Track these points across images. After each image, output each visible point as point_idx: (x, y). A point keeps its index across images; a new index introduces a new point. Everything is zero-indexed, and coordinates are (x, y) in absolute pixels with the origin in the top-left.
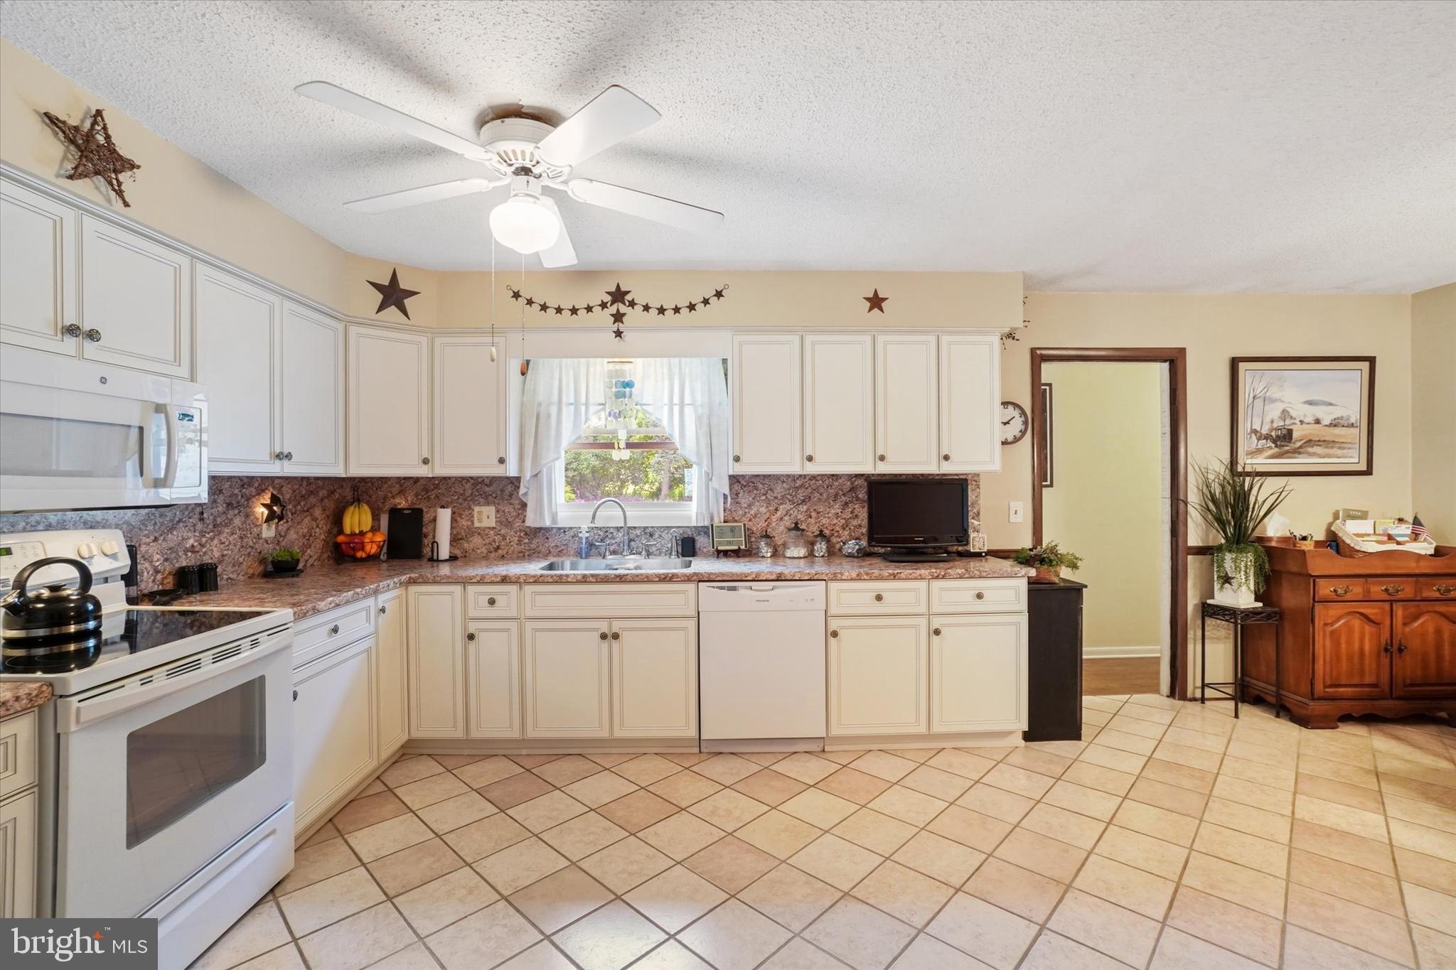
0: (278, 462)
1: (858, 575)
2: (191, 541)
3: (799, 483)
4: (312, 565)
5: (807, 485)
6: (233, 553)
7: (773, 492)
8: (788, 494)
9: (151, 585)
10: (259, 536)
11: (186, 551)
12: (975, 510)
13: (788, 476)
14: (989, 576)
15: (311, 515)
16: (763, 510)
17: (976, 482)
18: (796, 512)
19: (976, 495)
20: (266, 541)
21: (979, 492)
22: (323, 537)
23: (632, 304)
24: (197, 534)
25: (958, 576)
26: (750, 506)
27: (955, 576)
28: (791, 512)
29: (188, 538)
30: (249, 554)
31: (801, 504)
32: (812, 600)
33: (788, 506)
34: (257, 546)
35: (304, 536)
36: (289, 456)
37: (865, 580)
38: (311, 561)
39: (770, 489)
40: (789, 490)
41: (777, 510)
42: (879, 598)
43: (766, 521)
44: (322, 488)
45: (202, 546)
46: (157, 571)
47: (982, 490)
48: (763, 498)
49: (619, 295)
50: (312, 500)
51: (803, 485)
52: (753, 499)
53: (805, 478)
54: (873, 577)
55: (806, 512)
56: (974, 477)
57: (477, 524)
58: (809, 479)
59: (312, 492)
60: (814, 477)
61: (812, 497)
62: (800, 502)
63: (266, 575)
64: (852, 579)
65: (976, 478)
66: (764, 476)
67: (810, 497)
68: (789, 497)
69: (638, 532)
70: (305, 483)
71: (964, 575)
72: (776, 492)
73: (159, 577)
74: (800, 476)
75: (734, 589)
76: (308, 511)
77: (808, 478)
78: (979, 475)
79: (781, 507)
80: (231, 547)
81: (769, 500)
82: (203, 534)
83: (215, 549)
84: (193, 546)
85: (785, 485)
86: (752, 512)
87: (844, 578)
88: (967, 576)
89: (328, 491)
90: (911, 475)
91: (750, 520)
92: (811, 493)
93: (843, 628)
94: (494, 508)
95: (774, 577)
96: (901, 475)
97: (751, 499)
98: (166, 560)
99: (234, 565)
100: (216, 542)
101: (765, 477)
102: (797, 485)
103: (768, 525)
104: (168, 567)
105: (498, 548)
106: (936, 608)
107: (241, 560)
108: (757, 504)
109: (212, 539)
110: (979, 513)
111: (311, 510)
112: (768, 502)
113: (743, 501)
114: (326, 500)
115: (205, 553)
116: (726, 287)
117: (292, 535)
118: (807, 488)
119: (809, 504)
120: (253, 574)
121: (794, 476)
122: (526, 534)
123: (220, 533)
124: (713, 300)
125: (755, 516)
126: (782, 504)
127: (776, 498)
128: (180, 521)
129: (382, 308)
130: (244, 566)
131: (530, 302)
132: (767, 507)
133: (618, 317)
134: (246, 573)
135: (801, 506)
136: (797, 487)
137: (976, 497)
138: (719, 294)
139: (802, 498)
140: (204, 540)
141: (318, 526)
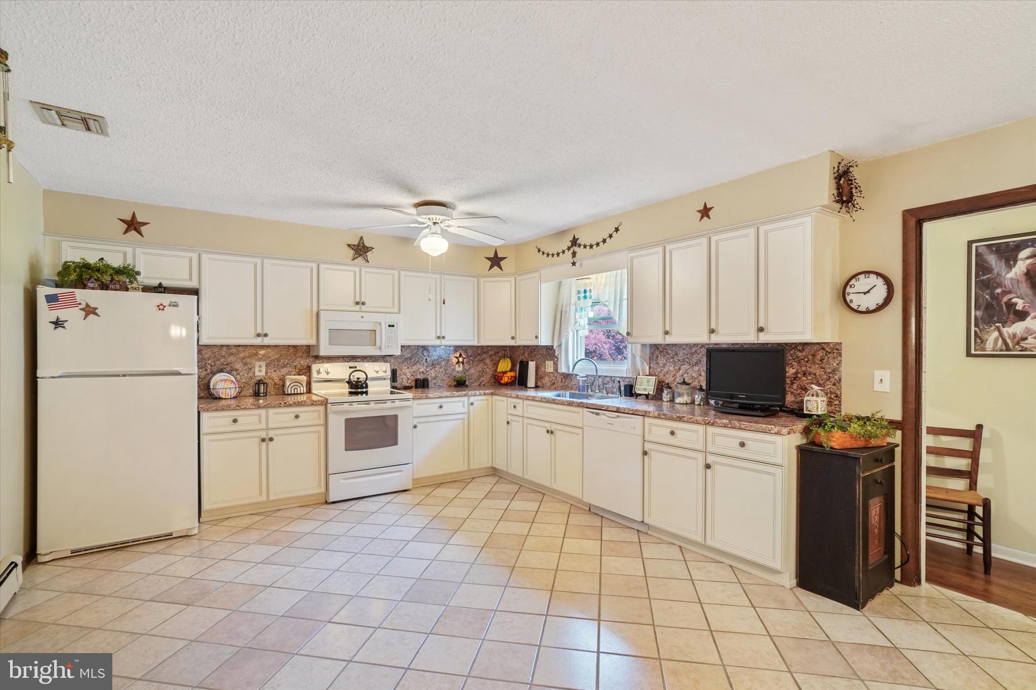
0: (439, 340)
1: (658, 415)
2: (422, 370)
3: (694, 350)
4: (484, 385)
5: (699, 352)
6: (441, 376)
7: (677, 356)
8: (687, 358)
9: (406, 383)
10: (454, 370)
11: (420, 373)
12: (836, 377)
13: (687, 345)
14: (747, 428)
15: (484, 362)
16: (672, 368)
17: (838, 350)
18: (691, 371)
19: (837, 362)
20: (458, 372)
21: (841, 360)
22: (491, 373)
23: (580, 246)
24: (425, 367)
25: (723, 425)
26: (664, 365)
27: (721, 425)
28: (689, 371)
29: (421, 368)
30: (449, 377)
31: (695, 365)
32: (634, 427)
33: (686, 366)
34: (453, 374)
35: (480, 372)
36: (444, 338)
37: (662, 418)
38: (483, 383)
39: (676, 354)
40: (687, 355)
41: (680, 369)
42: (672, 433)
43: (673, 377)
44: (491, 350)
45: (427, 371)
46: (408, 379)
47: (844, 358)
48: (672, 360)
49: (575, 242)
50: (484, 356)
51: (696, 351)
52: (666, 361)
53: (697, 346)
54: (667, 418)
55: (698, 371)
56: (835, 345)
57: (547, 371)
58: (701, 347)
59: (484, 352)
60: (703, 346)
61: (702, 360)
62: (694, 364)
63: (455, 386)
64: (655, 417)
65: (837, 347)
66: (672, 345)
67: (700, 361)
68: (687, 360)
69: (608, 379)
70: (480, 349)
71: (728, 425)
72: (679, 356)
73: (409, 381)
74: (695, 345)
75: (597, 414)
76: (482, 360)
77: (699, 346)
78: (841, 343)
79: (682, 367)
80: (440, 373)
81: (675, 362)
82: (427, 367)
83: (433, 374)
84: (423, 371)
85: (685, 351)
86: (665, 370)
87: (651, 415)
88: (730, 426)
89: (495, 352)
90: (775, 344)
91: (664, 375)
92: (701, 357)
93: (652, 450)
94: (552, 362)
95: (615, 410)
96: (767, 344)
97: (665, 361)
98: (412, 375)
99: (441, 381)
100: (433, 370)
101: (675, 345)
102: (692, 351)
103: (674, 380)
104: (413, 378)
105: (554, 384)
106: (710, 449)
107: (445, 379)
108: (668, 364)
109: (431, 369)
110: (840, 380)
111: (484, 360)
112: (675, 363)
113: (660, 362)
114: (493, 356)
115: (428, 375)
116: (621, 224)
117: (472, 371)
118: (698, 354)
119: (699, 366)
120: (451, 385)
121: (690, 344)
122: (564, 377)
123: (435, 367)
124: (614, 234)
125: (667, 373)
126: (683, 365)
127: (679, 360)
128: (418, 362)
129: (491, 268)
130: (446, 381)
131: (543, 253)
132: (674, 367)
133: (574, 254)
134: (447, 384)
135: (695, 367)
136: (692, 353)
137: (838, 365)
138: (617, 230)
139: (696, 361)
140: (428, 369)
141: (488, 368)
